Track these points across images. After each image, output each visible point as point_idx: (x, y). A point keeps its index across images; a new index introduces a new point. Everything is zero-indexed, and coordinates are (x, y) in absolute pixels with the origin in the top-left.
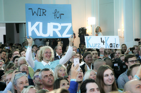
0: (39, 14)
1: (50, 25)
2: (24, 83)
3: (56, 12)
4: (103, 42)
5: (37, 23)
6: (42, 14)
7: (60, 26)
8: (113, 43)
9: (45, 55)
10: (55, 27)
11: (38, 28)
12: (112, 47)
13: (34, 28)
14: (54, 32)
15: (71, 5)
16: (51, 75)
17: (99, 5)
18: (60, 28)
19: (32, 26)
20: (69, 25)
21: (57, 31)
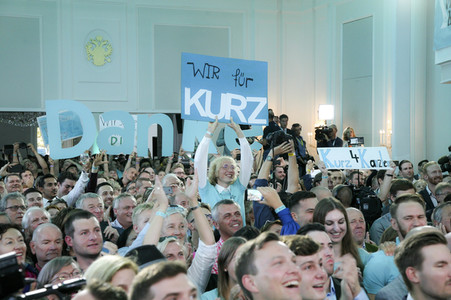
0: (206, 75)
1: (226, 99)
2: (177, 227)
3: (238, 73)
4: (356, 158)
5: (201, 92)
6: (211, 75)
7: (244, 101)
8: (375, 159)
9: (222, 171)
10: (236, 102)
11: (202, 100)
12: (375, 165)
13: (195, 100)
14: (233, 113)
15: (266, 63)
16: (237, 213)
17: (344, 80)
18: (244, 106)
19: (192, 96)
20: (262, 101)
21: (238, 109)
